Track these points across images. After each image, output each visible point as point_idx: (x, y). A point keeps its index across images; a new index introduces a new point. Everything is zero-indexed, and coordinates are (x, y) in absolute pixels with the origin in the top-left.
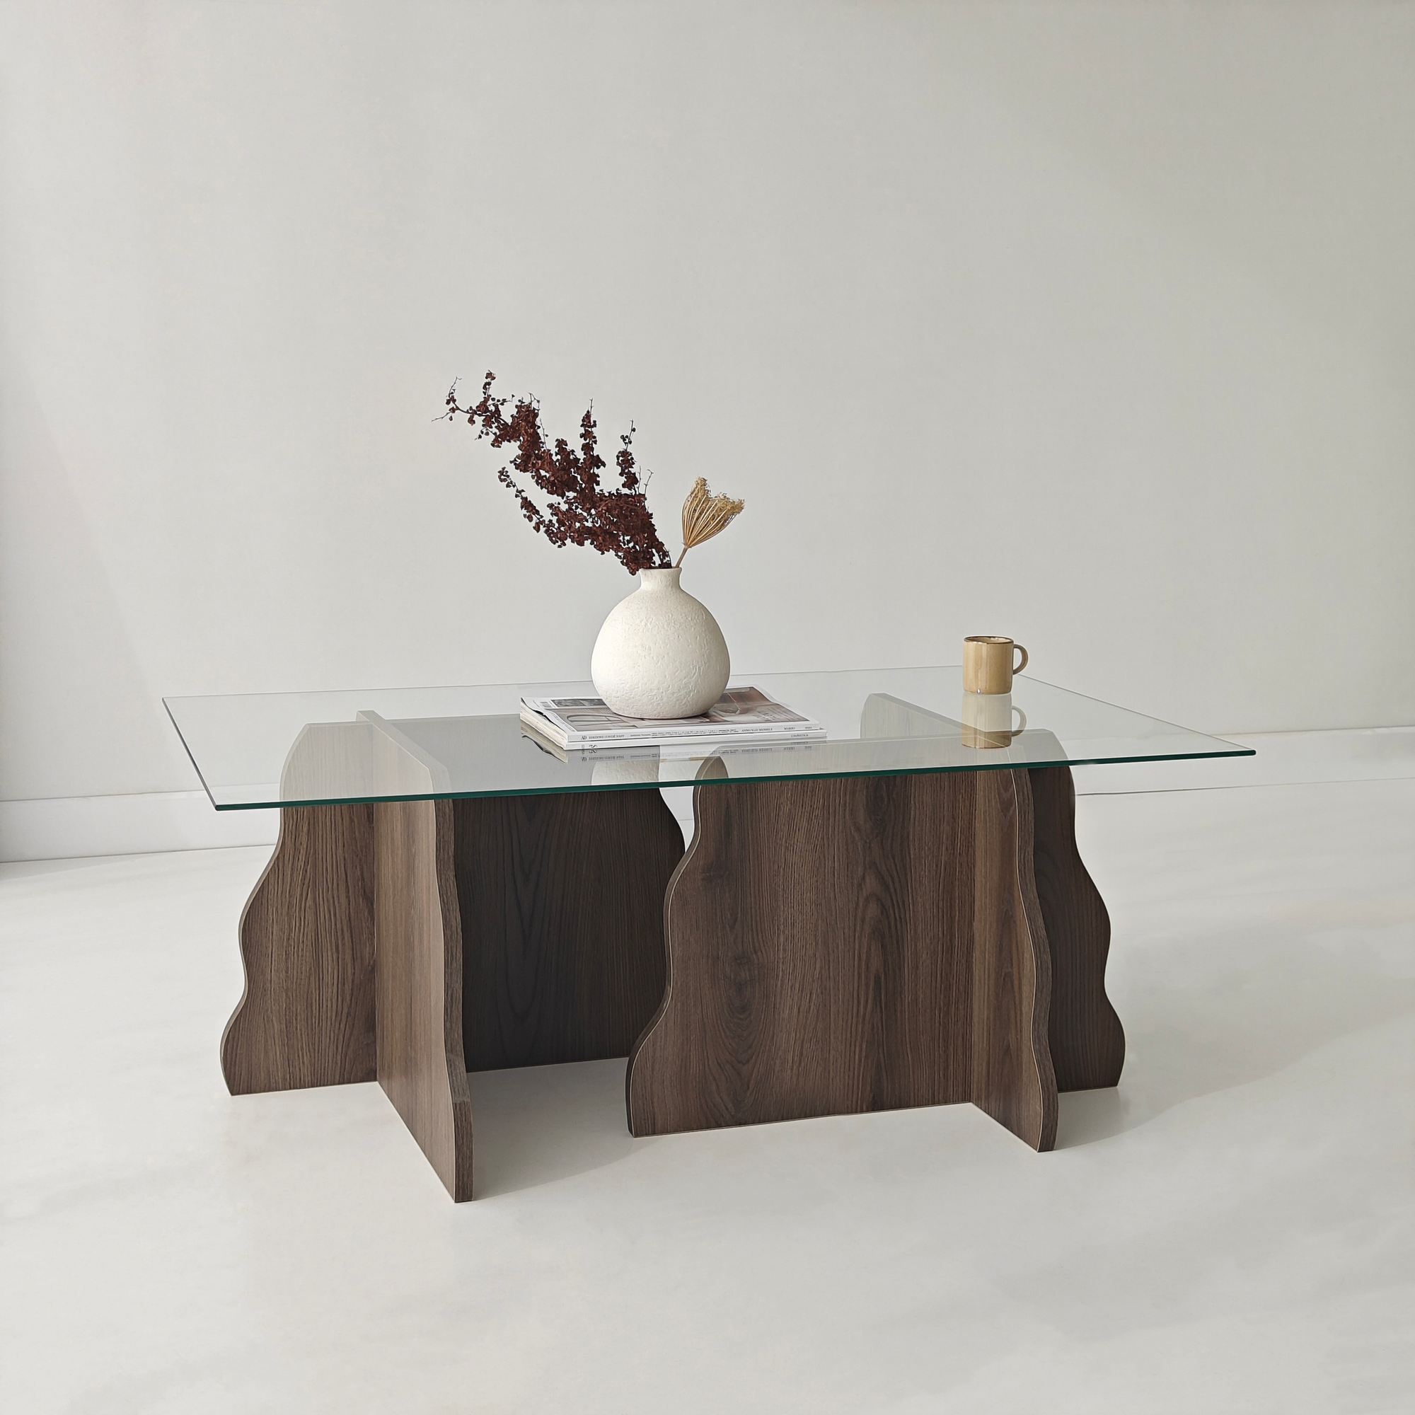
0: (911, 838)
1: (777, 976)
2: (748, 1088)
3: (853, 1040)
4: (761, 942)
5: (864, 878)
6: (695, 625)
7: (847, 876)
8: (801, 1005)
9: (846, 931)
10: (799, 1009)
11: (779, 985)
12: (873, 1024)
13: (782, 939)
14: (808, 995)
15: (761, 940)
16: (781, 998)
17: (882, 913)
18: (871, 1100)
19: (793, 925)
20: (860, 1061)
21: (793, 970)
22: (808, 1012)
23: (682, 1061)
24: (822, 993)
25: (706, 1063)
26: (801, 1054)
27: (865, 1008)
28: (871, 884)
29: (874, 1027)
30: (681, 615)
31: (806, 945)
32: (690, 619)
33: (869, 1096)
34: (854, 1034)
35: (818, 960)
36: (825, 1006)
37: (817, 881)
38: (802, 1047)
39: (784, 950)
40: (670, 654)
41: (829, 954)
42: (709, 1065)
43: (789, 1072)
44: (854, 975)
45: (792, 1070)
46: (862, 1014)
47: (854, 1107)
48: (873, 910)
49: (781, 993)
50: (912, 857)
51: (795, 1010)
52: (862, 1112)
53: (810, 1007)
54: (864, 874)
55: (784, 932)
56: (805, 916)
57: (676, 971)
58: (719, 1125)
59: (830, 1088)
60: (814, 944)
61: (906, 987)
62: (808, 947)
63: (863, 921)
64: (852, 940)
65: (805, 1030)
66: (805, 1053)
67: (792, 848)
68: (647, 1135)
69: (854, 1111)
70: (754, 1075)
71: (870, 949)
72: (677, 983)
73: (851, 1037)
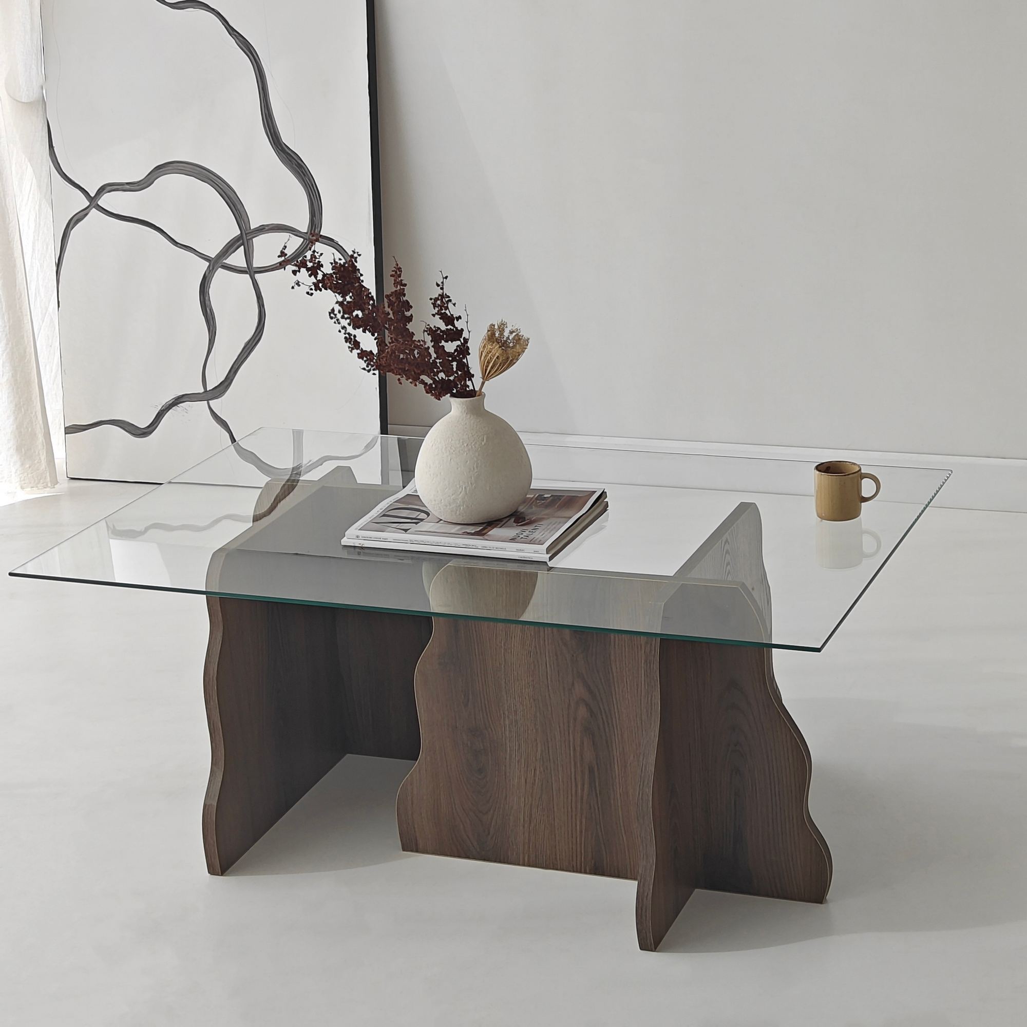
0: (612, 658)
1: (506, 751)
2: (489, 833)
3: (574, 814)
4: (491, 722)
5: (573, 684)
6: (469, 450)
7: (559, 681)
8: (527, 776)
9: (562, 725)
10: (526, 780)
11: (508, 757)
12: (590, 805)
13: (507, 722)
14: (533, 771)
15: (490, 719)
16: (510, 768)
17: (591, 716)
18: (593, 865)
19: (516, 712)
20: (581, 832)
21: (519, 749)
22: (534, 784)
23: (434, 801)
24: (544, 771)
25: (454, 807)
26: (531, 815)
27: (583, 790)
28: (579, 690)
29: (591, 807)
30: (459, 441)
31: (528, 730)
32: (465, 445)
33: (591, 862)
34: (574, 809)
35: (539, 745)
36: (548, 782)
37: (533, 681)
38: (531, 811)
39: (510, 731)
40: (442, 474)
41: (548, 742)
42: (456, 809)
43: (521, 828)
44: (570, 762)
45: (524, 827)
46: (580, 794)
47: (579, 867)
48: (582, 712)
49: (510, 765)
50: (615, 674)
51: (523, 780)
52: (585, 873)
53: (535, 780)
54: (573, 681)
55: (508, 717)
56: (525, 707)
57: (423, 731)
58: (467, 857)
59: (557, 847)
60: (534, 731)
61: (617, 780)
62: (529, 732)
63: (575, 719)
64: (567, 733)
65: (532, 797)
66: (533, 816)
67: (510, 651)
68: (412, 851)
69: (579, 870)
70: (493, 824)
71: (583, 743)
72: (425, 741)
73: (572, 811)
